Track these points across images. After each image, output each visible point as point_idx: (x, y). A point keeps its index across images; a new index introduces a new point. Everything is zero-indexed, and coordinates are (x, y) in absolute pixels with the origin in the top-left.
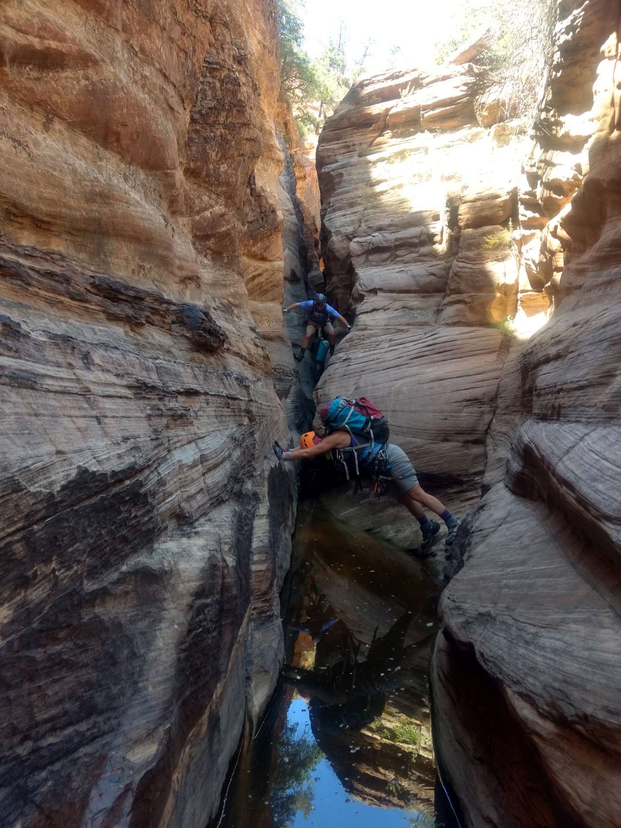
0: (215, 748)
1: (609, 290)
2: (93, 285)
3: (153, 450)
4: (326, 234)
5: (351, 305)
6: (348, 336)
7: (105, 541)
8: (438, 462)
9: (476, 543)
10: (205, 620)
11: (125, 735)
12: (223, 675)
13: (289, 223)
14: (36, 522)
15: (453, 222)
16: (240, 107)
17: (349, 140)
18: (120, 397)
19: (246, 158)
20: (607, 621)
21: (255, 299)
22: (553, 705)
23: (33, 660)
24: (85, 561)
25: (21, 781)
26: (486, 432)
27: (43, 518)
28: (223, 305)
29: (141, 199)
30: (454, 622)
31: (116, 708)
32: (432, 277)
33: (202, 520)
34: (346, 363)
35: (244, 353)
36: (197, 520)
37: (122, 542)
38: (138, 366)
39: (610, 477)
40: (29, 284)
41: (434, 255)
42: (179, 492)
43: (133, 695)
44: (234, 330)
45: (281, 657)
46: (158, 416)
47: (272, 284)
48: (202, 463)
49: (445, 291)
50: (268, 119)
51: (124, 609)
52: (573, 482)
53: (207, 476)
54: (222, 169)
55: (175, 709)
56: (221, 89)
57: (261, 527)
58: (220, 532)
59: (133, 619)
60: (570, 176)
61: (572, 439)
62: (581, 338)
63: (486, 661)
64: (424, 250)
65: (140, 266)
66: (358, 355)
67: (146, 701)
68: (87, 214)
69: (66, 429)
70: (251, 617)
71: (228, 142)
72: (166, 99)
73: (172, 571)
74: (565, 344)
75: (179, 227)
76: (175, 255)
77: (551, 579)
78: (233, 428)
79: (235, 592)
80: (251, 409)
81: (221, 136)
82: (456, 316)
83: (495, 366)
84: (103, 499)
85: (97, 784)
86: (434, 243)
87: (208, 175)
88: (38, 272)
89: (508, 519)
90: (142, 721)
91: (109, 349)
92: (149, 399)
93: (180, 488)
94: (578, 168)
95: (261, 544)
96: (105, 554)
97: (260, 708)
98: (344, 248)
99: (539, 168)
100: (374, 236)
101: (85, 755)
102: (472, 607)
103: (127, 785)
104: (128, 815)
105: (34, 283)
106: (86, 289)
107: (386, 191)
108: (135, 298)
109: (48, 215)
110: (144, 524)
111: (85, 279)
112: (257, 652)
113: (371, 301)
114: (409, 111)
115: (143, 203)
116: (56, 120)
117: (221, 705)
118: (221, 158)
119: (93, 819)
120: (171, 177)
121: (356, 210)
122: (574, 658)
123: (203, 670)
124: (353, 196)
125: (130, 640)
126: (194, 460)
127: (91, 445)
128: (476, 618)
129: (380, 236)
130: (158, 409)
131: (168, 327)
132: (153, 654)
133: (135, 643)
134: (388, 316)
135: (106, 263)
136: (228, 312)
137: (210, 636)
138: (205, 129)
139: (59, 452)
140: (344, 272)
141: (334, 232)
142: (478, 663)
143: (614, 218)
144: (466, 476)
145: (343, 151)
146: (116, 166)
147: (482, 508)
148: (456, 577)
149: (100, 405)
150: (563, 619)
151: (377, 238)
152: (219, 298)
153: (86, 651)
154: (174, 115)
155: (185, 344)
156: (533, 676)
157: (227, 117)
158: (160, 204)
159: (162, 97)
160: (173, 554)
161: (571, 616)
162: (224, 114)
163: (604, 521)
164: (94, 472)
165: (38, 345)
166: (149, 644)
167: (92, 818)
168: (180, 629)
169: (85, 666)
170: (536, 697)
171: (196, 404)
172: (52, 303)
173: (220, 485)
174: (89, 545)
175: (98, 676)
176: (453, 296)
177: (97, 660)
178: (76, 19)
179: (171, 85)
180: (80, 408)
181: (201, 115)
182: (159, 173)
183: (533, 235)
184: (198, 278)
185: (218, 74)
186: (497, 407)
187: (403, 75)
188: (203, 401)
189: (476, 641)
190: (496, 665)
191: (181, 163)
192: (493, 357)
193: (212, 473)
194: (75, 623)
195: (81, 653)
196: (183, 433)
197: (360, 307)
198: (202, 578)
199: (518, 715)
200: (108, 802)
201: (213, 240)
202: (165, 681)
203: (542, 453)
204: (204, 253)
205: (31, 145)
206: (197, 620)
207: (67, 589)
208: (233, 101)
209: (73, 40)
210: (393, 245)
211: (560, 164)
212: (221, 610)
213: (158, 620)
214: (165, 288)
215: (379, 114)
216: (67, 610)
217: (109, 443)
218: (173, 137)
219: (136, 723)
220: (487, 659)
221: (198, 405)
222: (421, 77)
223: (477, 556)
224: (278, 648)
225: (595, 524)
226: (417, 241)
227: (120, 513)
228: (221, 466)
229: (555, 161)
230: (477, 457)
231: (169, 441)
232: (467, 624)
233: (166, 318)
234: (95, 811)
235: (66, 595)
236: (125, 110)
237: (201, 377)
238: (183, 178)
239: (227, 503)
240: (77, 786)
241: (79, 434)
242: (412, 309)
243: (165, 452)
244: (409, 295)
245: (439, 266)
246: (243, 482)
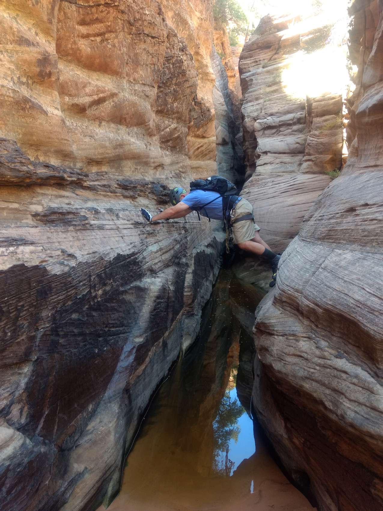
0: (166, 353)
2: (118, 184)
3: (141, 247)
4: (242, 117)
5: (254, 161)
6: (251, 179)
7: (126, 276)
10: (161, 307)
11: (133, 334)
12: (169, 329)
13: (221, 111)
14: (107, 269)
16: (183, 73)
17: (257, 57)
18: (129, 228)
19: (188, 97)
21: (199, 160)
23: (107, 306)
24: (120, 281)
25: (106, 337)
27: (108, 268)
28: (176, 174)
29: (135, 140)
31: (130, 326)
32: (297, 145)
33: (160, 272)
34: (248, 195)
36: (158, 272)
37: (131, 277)
38: (135, 216)
40: (98, 191)
42: (151, 262)
43: (135, 324)
45: (197, 331)
46: (143, 234)
47: (209, 150)
49: (304, 153)
51: (132, 298)
53: (162, 256)
54: (175, 106)
56: (173, 68)
57: (189, 278)
58: (167, 277)
59: (135, 302)
64: (295, 128)
65: (136, 168)
66: (254, 190)
67: (139, 326)
69: (113, 241)
70: (184, 313)
71: (177, 92)
72: (145, 94)
73: (148, 289)
75: (153, 142)
76: (151, 158)
78: (176, 236)
79: (173, 299)
80: (186, 226)
81: (174, 90)
82: (307, 168)
84: (124, 263)
85: (126, 345)
86: (301, 124)
87: (167, 111)
88: (100, 186)
90: (138, 332)
91: (124, 210)
92: (139, 228)
93: (151, 260)
95: (189, 284)
96: (126, 280)
97: (186, 347)
98: (252, 126)
101: (122, 336)
103: (134, 346)
104: (134, 354)
105: (100, 190)
106: (115, 187)
107: (277, 90)
108: (134, 187)
109: (101, 159)
110: (138, 272)
111: (115, 182)
112: (186, 327)
113: (264, 159)
114: (293, 38)
116: (103, 122)
117: (168, 339)
118: (174, 101)
119: (125, 353)
121: (260, 102)
123: (160, 325)
124: (258, 93)
125: (134, 308)
126: (157, 250)
127: (120, 246)
129: (271, 119)
130: (143, 231)
131: (147, 196)
132: (142, 314)
133: (136, 309)
134: (272, 167)
135: (122, 171)
136: (178, 177)
137: (163, 313)
138: (166, 89)
139: (112, 249)
140: (252, 139)
141: (247, 116)
145: (254, 64)
146: (125, 131)
149: (123, 232)
151: (269, 120)
152: (174, 171)
153: (121, 308)
155: (154, 202)
157: (177, 80)
159: (143, 94)
160: (149, 283)
162: (175, 79)
164: (122, 255)
165: (103, 214)
166: (140, 310)
168: (151, 308)
169: (121, 312)
172: (105, 196)
173: (168, 260)
174: (121, 277)
175: (125, 316)
176: (307, 157)
177: (124, 311)
178: (109, 81)
180: (116, 234)
181: (163, 83)
182: (142, 126)
184: (163, 164)
185: (171, 61)
187: (290, 15)
188: (161, 226)
193: (165, 255)
194: (118, 299)
196: (153, 240)
197: (259, 162)
198: (159, 292)
200: (129, 349)
201: (171, 142)
202: (146, 322)
204: (167, 149)
205: (95, 136)
206: (158, 306)
207: (115, 289)
208: (179, 71)
209: (108, 91)
210: (278, 125)
212: (168, 306)
213: (143, 304)
214: (146, 174)
216: (115, 294)
217: (126, 245)
219: (136, 332)
221: (159, 228)
222: (301, 15)
224: (196, 327)
226: (291, 122)
227: (130, 268)
228: (169, 252)
231: (147, 243)
233: (146, 192)
236: (128, 108)
238: (155, 118)
239: (171, 266)
240: (120, 344)
241: (117, 243)
242: (286, 163)
243: (146, 247)
244: (285, 155)
245: (302, 138)
246: (180, 258)
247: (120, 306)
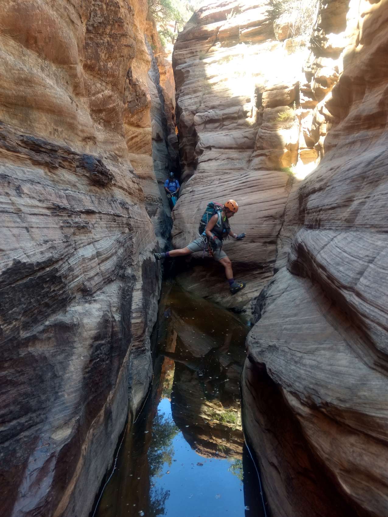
0: (109, 429)
1: (352, 147)
2: (22, 141)
3: (64, 249)
4: (179, 110)
5: (195, 156)
6: (193, 177)
7: (34, 306)
8: (248, 255)
9: (268, 304)
10: (101, 354)
11: (50, 424)
12: (114, 386)
15: (259, 104)
16: (120, 22)
17: (193, 48)
18: (42, 215)
19: (125, 59)
20: (342, 348)
21: (133, 153)
22: (309, 398)
24: (21, 319)
26: (277, 236)
28: (111, 155)
29: (54, 84)
30: (254, 351)
31: (44, 408)
32: (246, 139)
33: (98, 292)
34: (192, 194)
35: (125, 187)
36: (95, 292)
37: (45, 307)
38: (53, 195)
39: (347, 262)
41: (247, 125)
42: (83, 275)
43: (55, 400)
44: (119, 172)
45: (150, 374)
46: (67, 227)
47: (144, 142)
48: (97, 257)
49: (254, 148)
50: (140, 32)
51: (48, 348)
52: (326, 266)
53: (101, 265)
54: (109, 66)
55: (83, 407)
56: (107, 10)
57: (137, 297)
58: (110, 300)
59: (54, 354)
60: (332, 75)
61: (326, 240)
62: (334, 177)
63: (272, 373)
64: (240, 121)
65: (55, 130)
66: (199, 188)
67: (64, 403)
68: (16, 93)
69: (6, 235)
70: (132, 351)
71: (112, 47)
72: (68, 15)
73: (79, 324)
74: (325, 181)
75: (81, 104)
76: (79, 123)
77: (311, 325)
78: (118, 235)
79: (120, 336)
80: (130, 223)
81: (108, 42)
82: (260, 164)
83: (284, 196)
84: (31, 280)
85: (33, 454)
86: (247, 117)
87: (100, 69)
89: (288, 289)
90: (61, 416)
91: (34, 183)
92: (62, 216)
93: (84, 272)
94: (337, 70)
95: (138, 307)
96: (34, 314)
97: (138, 405)
98: (190, 120)
99: (313, 69)
100: (209, 112)
101: (25, 437)
102: (265, 342)
103: (52, 453)
104: (53, 471)
106: (17, 144)
107: (217, 83)
108: (51, 150)
110: (60, 295)
111: (17, 137)
112: (135, 372)
113: (207, 154)
114: (232, 29)
115: (56, 87)
117: (112, 404)
118: (108, 58)
120: (74, 70)
121: (198, 95)
122: (323, 370)
123: (100, 384)
124: (196, 86)
125: (52, 367)
126: (92, 255)
127: (23, 245)
128: (267, 349)
129: (213, 112)
130: (68, 223)
131: (74, 169)
132: (67, 375)
133: (55, 369)
134: (218, 164)
135: (31, 127)
136: (115, 160)
137: (104, 363)
138: (97, 38)
140: (191, 135)
141: (184, 109)
142: (268, 375)
143: (357, 102)
144: (265, 263)
145: (189, 55)
146: (35, 60)
147: (273, 282)
148: (256, 324)
149: (28, 220)
150: (318, 348)
151: (211, 113)
152: (109, 151)
153: (23, 374)
154: (74, 26)
155: (85, 181)
156: (298, 382)
157: (111, 30)
158: (67, 88)
159: (66, 14)
160: (80, 314)
161: (322, 346)
162: (109, 27)
163: (342, 289)
164: (24, 263)
166: (65, 369)
167: (30, 474)
168: (85, 360)
169: (23, 383)
170: (300, 394)
171: (93, 219)
173: (110, 271)
174: (23, 309)
175: (32, 390)
176: (258, 151)
177: (30, 380)
179: (72, 5)
180: (14, 222)
181: (93, 27)
182: (65, 66)
183: (308, 112)
184: (94, 138)
186: (284, 221)
187: (228, 4)
188: (98, 217)
189: (267, 362)
190: (278, 376)
191: (81, 60)
192: (282, 190)
193: (105, 263)
194: (15, 357)
195: (20, 376)
196: (85, 238)
197: (201, 158)
198: (99, 328)
199: (288, 403)
200: (40, 464)
201: (104, 113)
202: (75, 391)
203: (309, 249)
204: (99, 121)
206: (96, 353)
207: (9, 337)
208: (115, 18)
210: (221, 118)
211: (326, 66)
212: (112, 348)
213: (70, 354)
214: (72, 144)
215: (212, 31)
216: (9, 350)
217: (35, 244)
218: (74, 42)
219: (57, 417)
220: (273, 373)
222: (240, 6)
223: (269, 312)
224: (148, 369)
225: (337, 291)
226: (236, 115)
227: (43, 288)
228: (111, 259)
229: (322, 64)
230: (271, 252)
231: (75, 243)
232: (262, 353)
233: (72, 164)
234: (32, 470)
235: (8, 340)
236: (40, 22)
237: (96, 202)
238: (83, 71)
239: (115, 282)
240: (20, 455)
241: (14, 239)
242: (233, 160)
243: (73, 250)
244: (231, 150)
245: (250, 132)
246: (125, 269)
247: (22, 371)
